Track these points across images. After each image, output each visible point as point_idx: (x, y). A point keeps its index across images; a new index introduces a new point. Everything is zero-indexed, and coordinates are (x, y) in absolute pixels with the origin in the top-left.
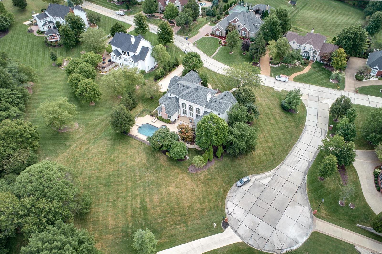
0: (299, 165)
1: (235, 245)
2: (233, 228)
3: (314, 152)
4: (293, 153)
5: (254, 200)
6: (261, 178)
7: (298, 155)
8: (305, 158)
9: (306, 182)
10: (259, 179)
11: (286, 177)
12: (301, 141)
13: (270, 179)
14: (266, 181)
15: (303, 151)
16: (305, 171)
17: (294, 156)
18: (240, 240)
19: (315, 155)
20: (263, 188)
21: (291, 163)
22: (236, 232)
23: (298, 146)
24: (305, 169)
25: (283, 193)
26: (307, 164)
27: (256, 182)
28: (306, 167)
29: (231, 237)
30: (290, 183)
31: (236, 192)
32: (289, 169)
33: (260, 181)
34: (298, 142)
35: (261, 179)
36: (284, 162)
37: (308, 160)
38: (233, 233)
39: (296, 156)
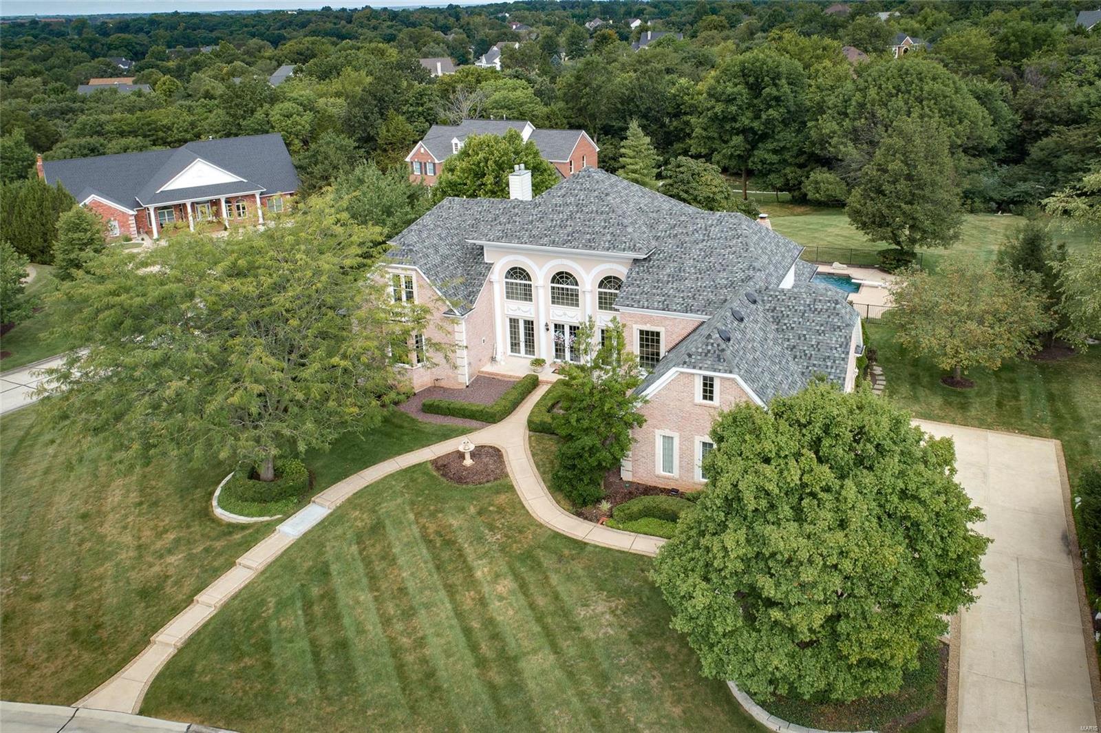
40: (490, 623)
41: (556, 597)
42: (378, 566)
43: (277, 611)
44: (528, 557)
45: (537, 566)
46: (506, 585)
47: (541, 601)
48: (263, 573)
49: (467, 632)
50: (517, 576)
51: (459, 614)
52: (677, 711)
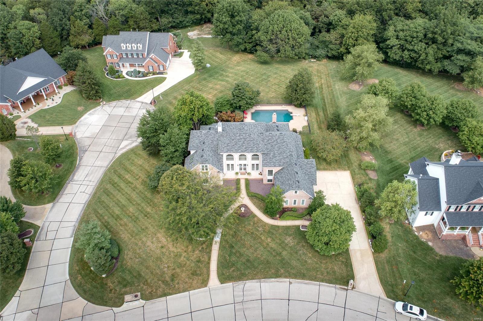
0: (86, 172)
1: (140, 96)
2: (146, 103)
3: (64, 196)
4: (94, 184)
5: (133, 125)
7: (88, 183)
8: (78, 183)
9: (78, 158)
10: (133, 142)
11: (102, 154)
13: (121, 147)
14: (125, 143)
15: (80, 190)
16: (78, 168)
17: (92, 180)
18: (137, 99)
19: (64, 192)
20: (127, 137)
21: (97, 170)
22: (143, 103)
23: (88, 196)
24: (79, 170)
25: (104, 140)
26: (75, 178)
27: (135, 139)
28: (77, 174)
30: (97, 150)
32: (98, 163)
33: (131, 142)
34: (87, 202)
35: (131, 144)
36: (106, 169)
37: (74, 183)
38: (145, 101)
39: (90, 181)
40: (271, 248)
41: (280, 240)
42: (242, 242)
43: (230, 258)
44: (269, 232)
45: (273, 234)
46: (269, 240)
47: (278, 241)
48: (219, 250)
49: (269, 251)
50: (270, 237)
51: (265, 248)
52: (310, 255)
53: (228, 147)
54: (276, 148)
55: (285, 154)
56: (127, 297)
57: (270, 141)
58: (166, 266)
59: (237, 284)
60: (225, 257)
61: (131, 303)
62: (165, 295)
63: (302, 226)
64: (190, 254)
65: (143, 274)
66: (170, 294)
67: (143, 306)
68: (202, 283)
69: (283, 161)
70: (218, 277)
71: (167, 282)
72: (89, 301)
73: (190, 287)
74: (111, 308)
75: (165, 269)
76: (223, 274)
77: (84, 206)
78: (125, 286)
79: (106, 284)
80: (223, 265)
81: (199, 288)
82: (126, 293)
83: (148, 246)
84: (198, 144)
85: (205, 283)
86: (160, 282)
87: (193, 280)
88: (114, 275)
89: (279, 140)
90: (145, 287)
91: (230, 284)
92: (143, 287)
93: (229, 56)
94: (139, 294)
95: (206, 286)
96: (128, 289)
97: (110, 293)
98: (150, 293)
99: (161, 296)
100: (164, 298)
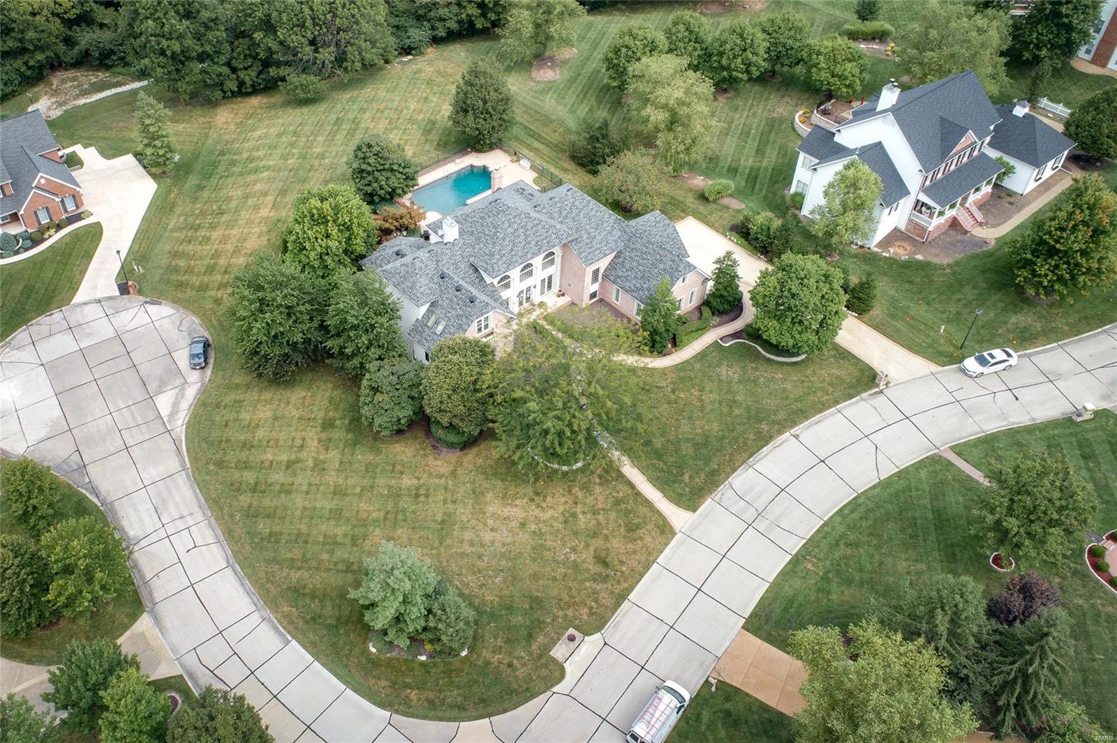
0: (145, 508)
1: (74, 289)
2: (110, 298)
3: (155, 584)
4: (199, 517)
5: (137, 357)
6: (183, 395)
7: (180, 525)
8: (154, 538)
9: (82, 491)
10: (182, 390)
11: (137, 452)
12: (229, 572)
13: (164, 413)
14: (164, 401)
15: (182, 553)
16: (112, 510)
17: (185, 513)
18: (75, 301)
19: (142, 576)
20: (152, 387)
21: (168, 488)
22: (99, 301)
23: (215, 548)
24: (121, 513)
25: (101, 421)
26: (131, 533)
27: (179, 381)
28: (125, 523)
29: (94, 288)
30: (112, 449)
31: (185, 334)
32: (153, 473)
33: (177, 390)
34: (232, 560)
35: (181, 395)
36: (187, 474)
37: (143, 544)
38: (99, 295)
39: (182, 517)
40: (712, 403)
41: (711, 381)
43: (663, 461)
44: (682, 379)
45: (690, 379)
46: (695, 392)
49: (712, 410)
50: (692, 386)
53: (504, 259)
54: (584, 221)
55: (605, 225)
56: (558, 652)
57: (564, 213)
58: (568, 550)
59: (719, 495)
60: (653, 465)
61: (575, 657)
62: (622, 597)
63: (721, 339)
64: (588, 501)
65: (539, 594)
66: (630, 589)
67: (606, 644)
68: (663, 532)
69: (611, 239)
70: (676, 504)
71: (600, 574)
72: (489, 715)
73: (650, 554)
74: (549, 693)
75: (573, 557)
76: (680, 495)
77: (234, 570)
78: (530, 637)
79: (488, 663)
80: (664, 482)
81: (666, 544)
82: (546, 649)
83: (492, 542)
84: (431, 285)
85: (666, 530)
86: (588, 584)
87: (642, 539)
88: (483, 637)
89: (577, 203)
90: (570, 612)
91: (708, 503)
92: (566, 615)
93: (201, 120)
94: (571, 631)
95: (673, 533)
96: (541, 639)
97: (515, 670)
98: (591, 614)
99: (618, 605)
100: (626, 605)
